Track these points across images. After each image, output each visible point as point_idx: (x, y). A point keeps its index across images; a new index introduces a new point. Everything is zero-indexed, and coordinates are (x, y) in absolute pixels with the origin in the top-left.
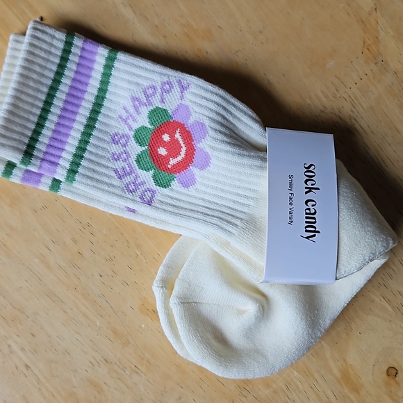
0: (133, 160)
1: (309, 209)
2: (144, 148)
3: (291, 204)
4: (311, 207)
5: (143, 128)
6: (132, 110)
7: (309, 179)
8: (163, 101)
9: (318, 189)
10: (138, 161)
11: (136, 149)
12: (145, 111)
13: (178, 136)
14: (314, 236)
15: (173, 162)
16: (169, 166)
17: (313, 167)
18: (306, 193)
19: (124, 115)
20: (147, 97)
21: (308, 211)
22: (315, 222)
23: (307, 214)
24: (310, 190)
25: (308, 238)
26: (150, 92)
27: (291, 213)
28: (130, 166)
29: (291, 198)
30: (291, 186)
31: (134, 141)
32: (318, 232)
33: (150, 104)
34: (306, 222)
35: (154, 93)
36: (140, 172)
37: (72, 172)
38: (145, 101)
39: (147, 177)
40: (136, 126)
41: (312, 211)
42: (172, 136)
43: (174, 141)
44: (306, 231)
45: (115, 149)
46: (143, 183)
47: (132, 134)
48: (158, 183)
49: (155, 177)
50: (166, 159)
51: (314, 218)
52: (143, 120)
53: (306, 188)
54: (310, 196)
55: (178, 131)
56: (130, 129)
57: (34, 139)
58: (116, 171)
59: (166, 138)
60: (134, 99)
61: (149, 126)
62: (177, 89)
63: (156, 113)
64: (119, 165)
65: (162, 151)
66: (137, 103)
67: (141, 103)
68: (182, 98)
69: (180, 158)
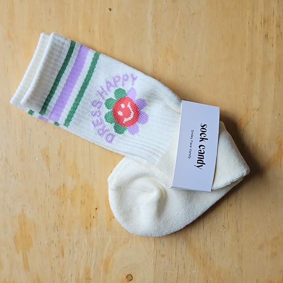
0: (103, 116)
1: (201, 151)
2: (110, 110)
3: (191, 147)
4: (202, 149)
5: (111, 99)
6: (105, 89)
7: (203, 133)
8: (123, 85)
9: (207, 139)
10: (106, 117)
11: (105, 111)
12: (113, 90)
13: (129, 106)
14: (202, 166)
15: (126, 120)
16: (124, 122)
17: (206, 126)
18: (200, 141)
19: (101, 91)
20: (115, 82)
21: (200, 152)
22: (203, 158)
23: (199, 153)
24: (202, 139)
25: (198, 167)
26: (117, 79)
27: (190, 152)
28: (101, 120)
29: (191, 144)
30: (192, 136)
31: (104, 106)
32: (204, 164)
33: (116, 86)
34: (198, 158)
35: (119, 81)
36: (106, 123)
37: (68, 121)
38: (114, 84)
39: (110, 127)
40: (107, 98)
41: (202, 152)
42: (126, 106)
43: (127, 109)
44: (198, 163)
45: (94, 109)
46: (108, 130)
47: (104, 102)
48: (116, 131)
49: (115, 127)
50: (122, 118)
51: (203, 156)
52: (111, 95)
53: (200, 138)
54: (202, 143)
55: (129, 103)
56: (103, 98)
57: (48, 100)
58: (93, 122)
59: (123, 106)
60: (107, 82)
61: (115, 99)
62: (130, 79)
63: (119, 92)
64: (95, 118)
65: (120, 113)
66: (109, 85)
67: (111, 85)
68: (133, 84)
69: (130, 118)
